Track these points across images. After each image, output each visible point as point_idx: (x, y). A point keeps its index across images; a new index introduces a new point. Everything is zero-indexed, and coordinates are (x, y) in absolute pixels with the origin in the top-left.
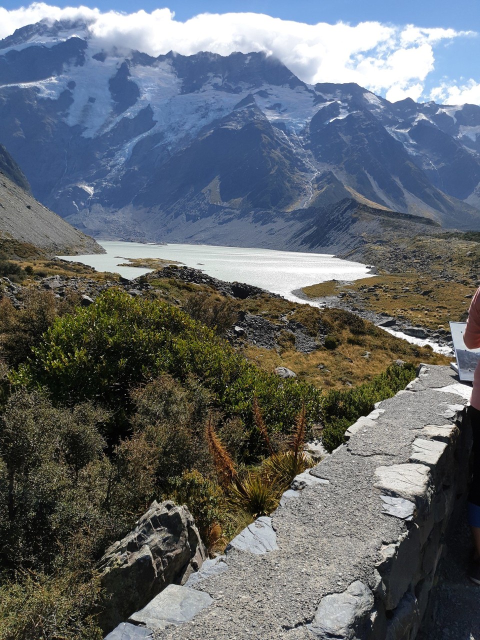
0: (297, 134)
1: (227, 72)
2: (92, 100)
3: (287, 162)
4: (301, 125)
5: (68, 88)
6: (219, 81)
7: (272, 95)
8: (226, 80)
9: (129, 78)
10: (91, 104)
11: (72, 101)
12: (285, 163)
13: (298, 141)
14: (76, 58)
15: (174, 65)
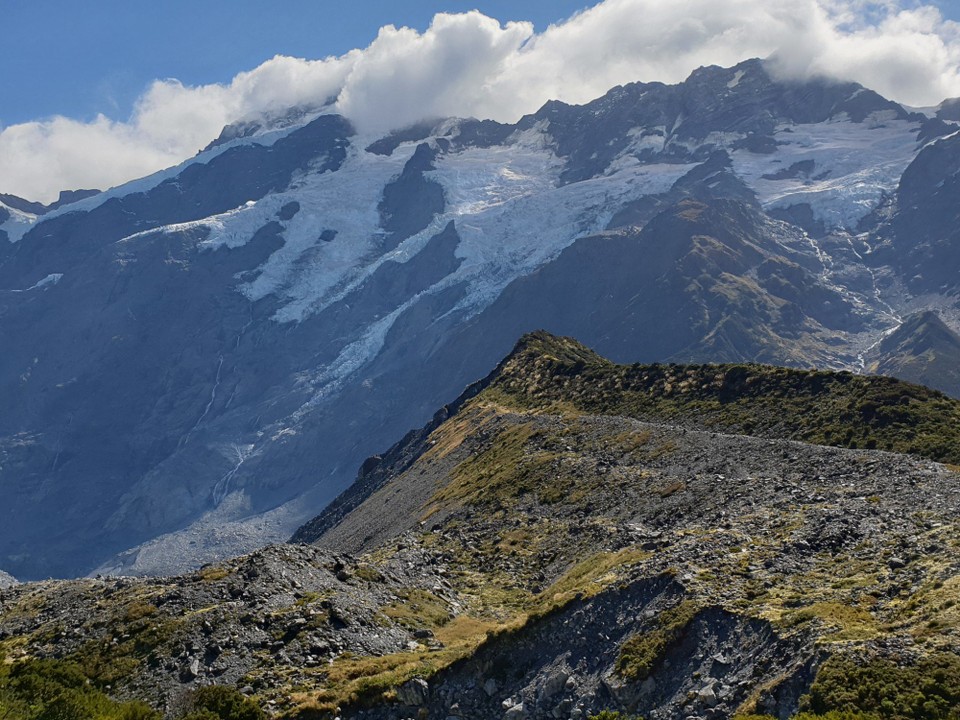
0: (848, 230)
1: (679, 118)
2: (328, 236)
3: (776, 303)
4: (867, 203)
5: (277, 219)
6: (657, 142)
7: (788, 143)
8: (676, 136)
9: (425, 174)
10: (324, 243)
11: (282, 243)
12: (764, 306)
13: (849, 246)
14: (325, 157)
15: (550, 131)
